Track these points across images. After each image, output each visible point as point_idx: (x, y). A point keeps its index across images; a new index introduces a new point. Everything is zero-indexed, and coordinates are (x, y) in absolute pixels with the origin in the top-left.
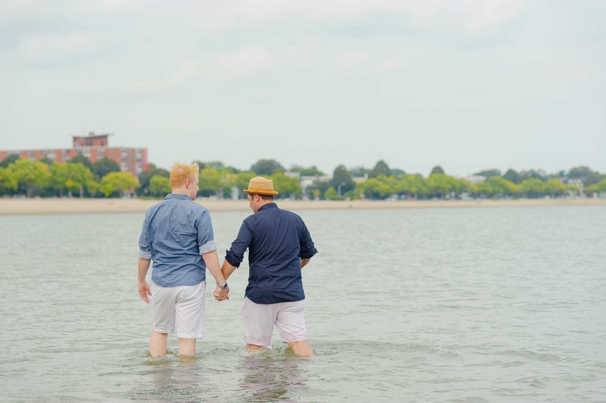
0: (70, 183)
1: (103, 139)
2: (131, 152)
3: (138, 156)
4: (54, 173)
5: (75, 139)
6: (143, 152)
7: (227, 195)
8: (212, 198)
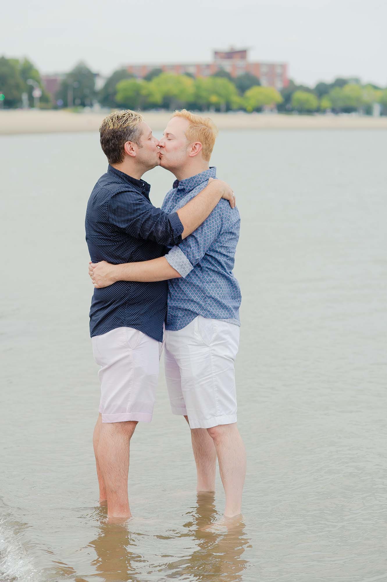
0: (214, 99)
1: (242, 54)
2: (272, 67)
3: (279, 70)
4: (198, 87)
5: (216, 53)
6: (284, 67)
7: (368, 111)
8: (353, 115)
